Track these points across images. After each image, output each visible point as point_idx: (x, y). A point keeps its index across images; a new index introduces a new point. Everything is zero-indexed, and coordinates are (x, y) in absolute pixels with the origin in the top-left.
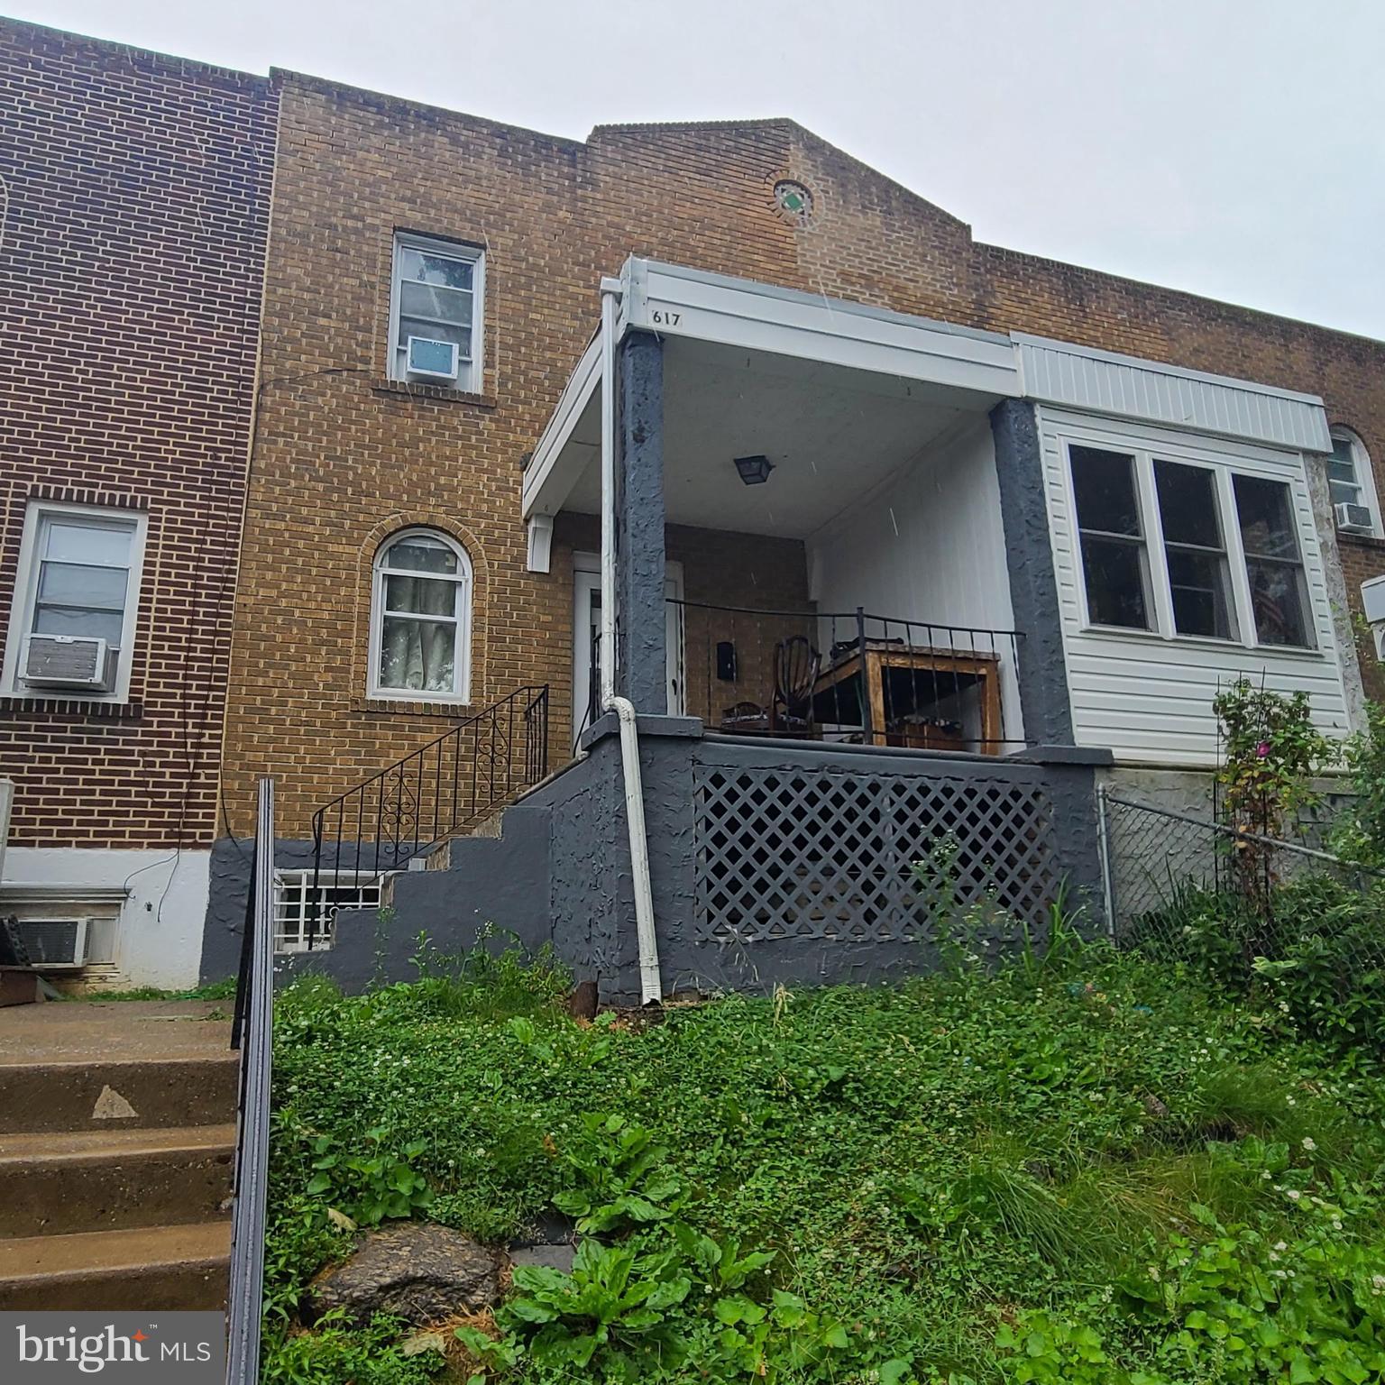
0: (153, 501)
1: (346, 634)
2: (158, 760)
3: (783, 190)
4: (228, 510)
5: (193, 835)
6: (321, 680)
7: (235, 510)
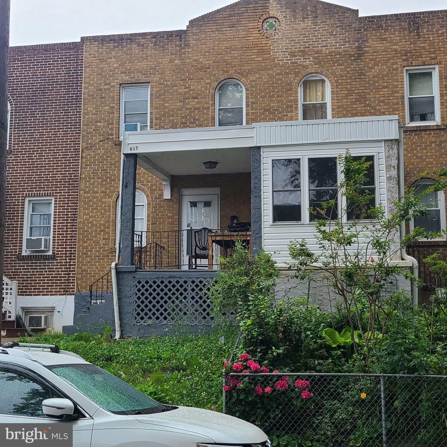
0: (55, 193)
2: (60, 270)
3: (267, 22)
4: (74, 192)
5: (70, 291)
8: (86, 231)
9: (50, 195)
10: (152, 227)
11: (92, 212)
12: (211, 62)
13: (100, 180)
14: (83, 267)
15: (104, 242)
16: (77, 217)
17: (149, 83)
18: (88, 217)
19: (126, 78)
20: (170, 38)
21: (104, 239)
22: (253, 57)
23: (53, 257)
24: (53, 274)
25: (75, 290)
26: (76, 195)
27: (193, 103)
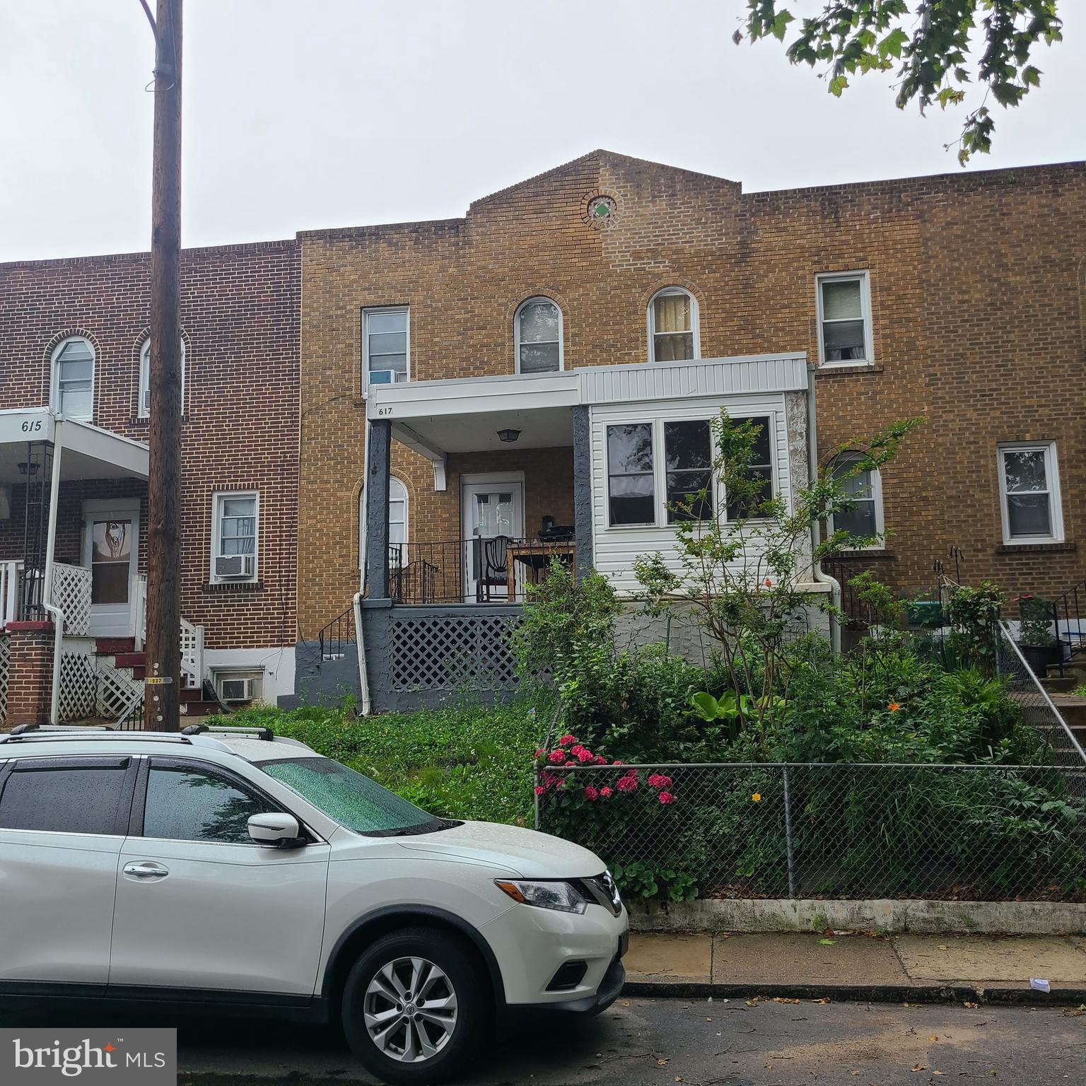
0: (261, 484)
1: (347, 538)
2: (271, 607)
3: (595, 204)
5: (288, 641)
6: (337, 562)
7: (295, 482)
8: (312, 544)
9: (253, 488)
10: (417, 535)
11: (321, 513)
12: (506, 269)
13: (332, 463)
14: (309, 602)
15: (341, 560)
16: (296, 522)
17: (408, 304)
18: (314, 521)
19: (371, 298)
20: (440, 232)
21: (340, 556)
22: (573, 260)
23: (260, 587)
24: (260, 614)
25: (296, 638)
26: (294, 487)
27: (478, 337)
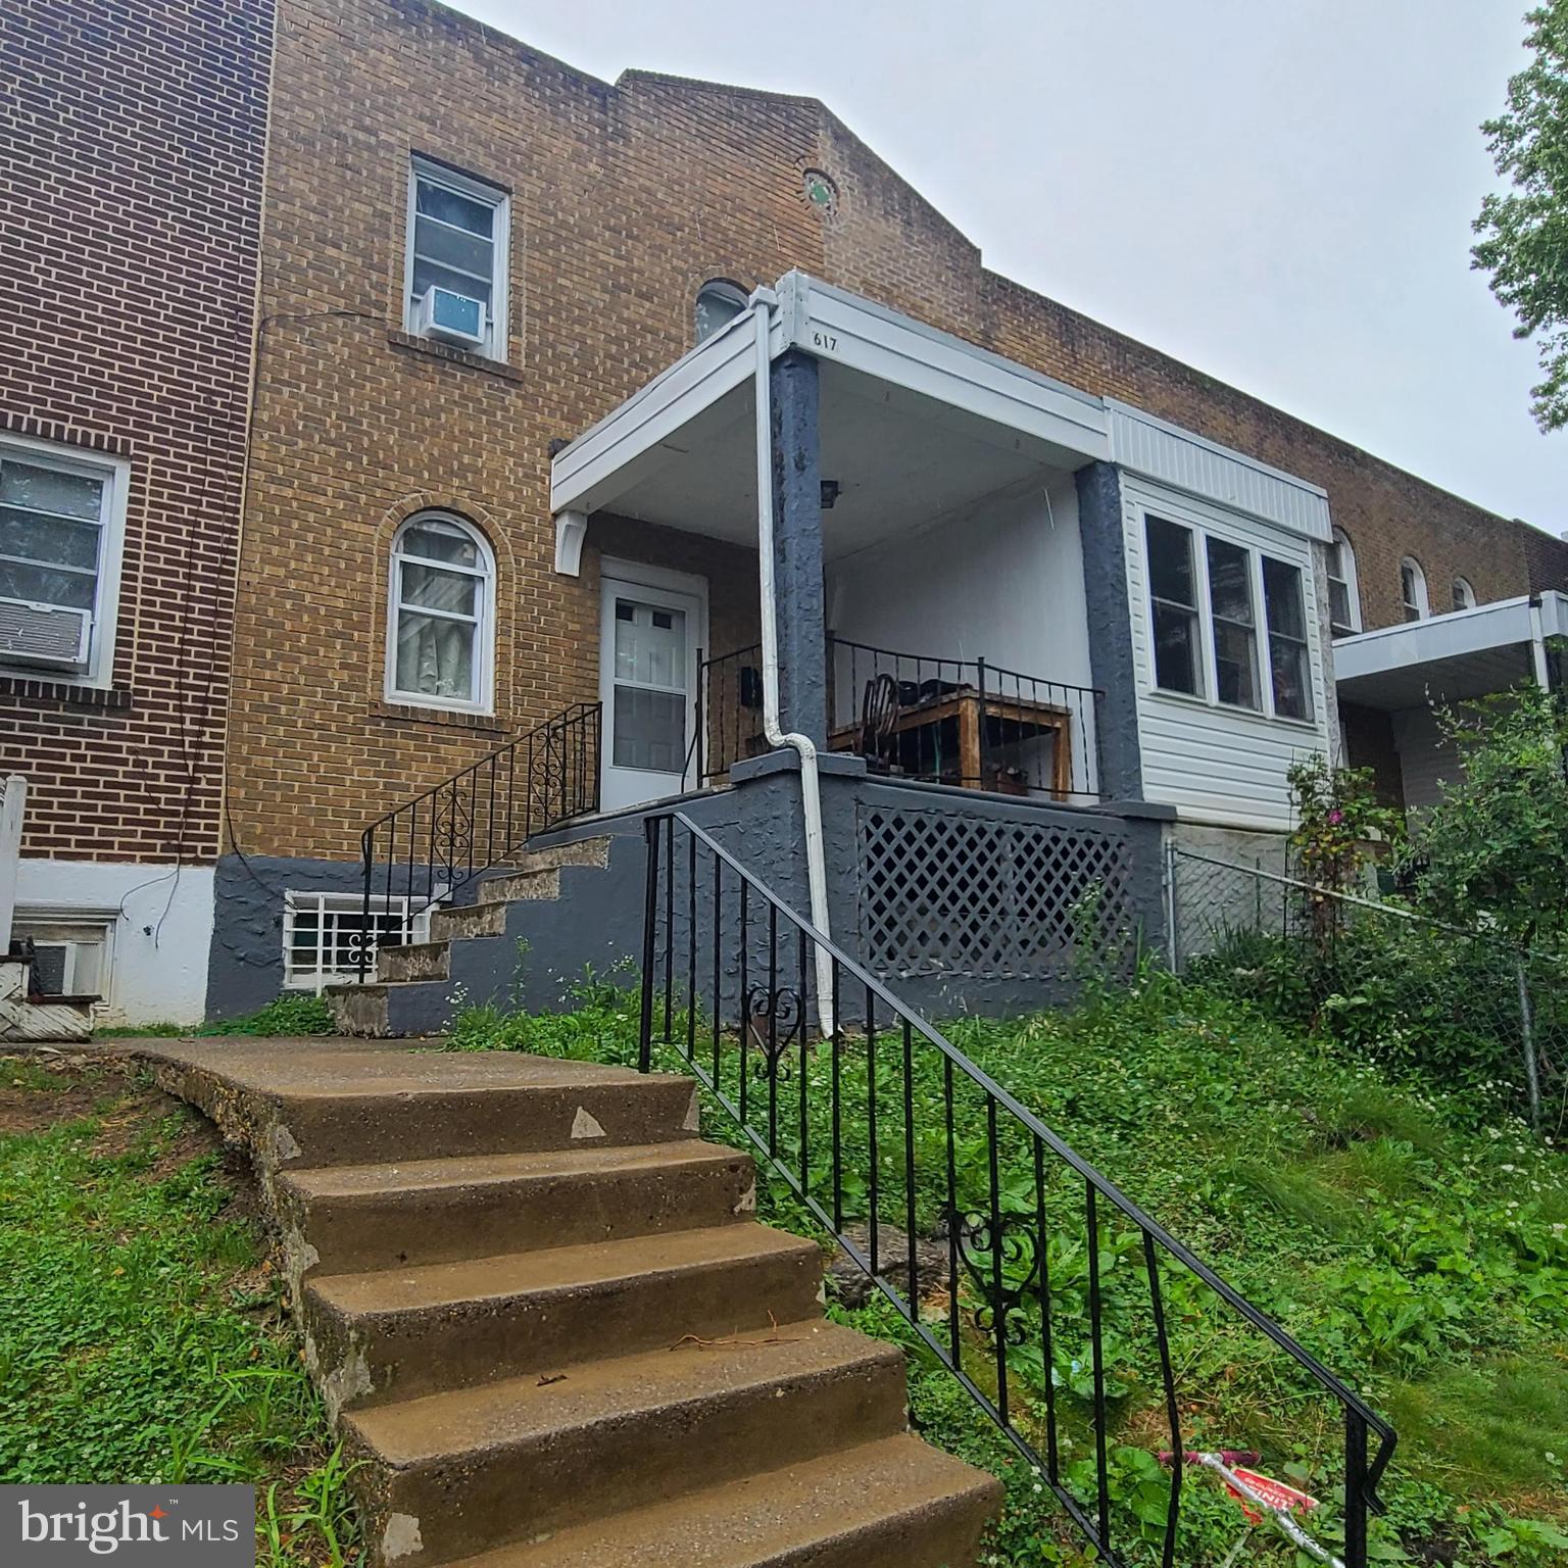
0: (137, 447)
1: (363, 626)
2: (150, 760)
3: (811, 180)
4: (226, 467)
5: (194, 849)
6: (337, 678)
7: (235, 468)
8: (271, 624)
9: (112, 451)
11: (300, 559)
14: (257, 759)
15: (345, 675)
16: (233, 563)
17: (509, 191)
18: (282, 572)
19: (435, 142)
20: (573, 89)
21: (344, 666)
23: (118, 701)
25: (219, 845)
26: (231, 479)
